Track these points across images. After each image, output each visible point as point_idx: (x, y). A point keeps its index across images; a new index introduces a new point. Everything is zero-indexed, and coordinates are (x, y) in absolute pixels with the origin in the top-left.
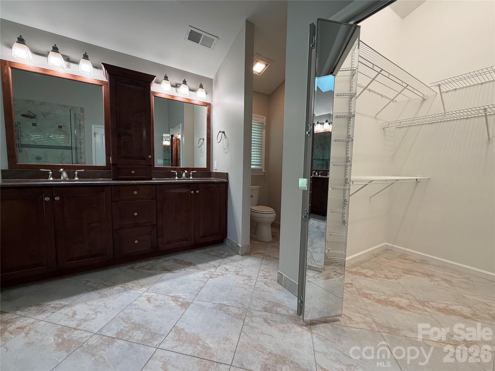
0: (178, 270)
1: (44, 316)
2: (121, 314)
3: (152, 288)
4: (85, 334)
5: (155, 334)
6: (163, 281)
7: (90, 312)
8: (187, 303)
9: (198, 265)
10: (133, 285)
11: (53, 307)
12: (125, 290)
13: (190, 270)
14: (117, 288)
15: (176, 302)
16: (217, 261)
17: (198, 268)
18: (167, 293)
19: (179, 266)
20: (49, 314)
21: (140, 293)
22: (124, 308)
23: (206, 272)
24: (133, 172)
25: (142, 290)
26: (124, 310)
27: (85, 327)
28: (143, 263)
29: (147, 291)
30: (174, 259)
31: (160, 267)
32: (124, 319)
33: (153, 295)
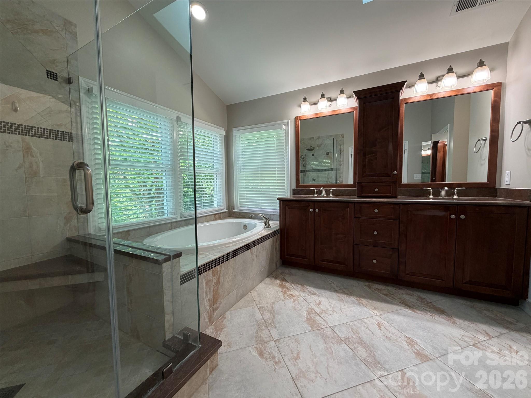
0: (421, 311)
1: (304, 295)
2: (352, 324)
3: (385, 315)
4: (323, 323)
5: (379, 363)
6: (398, 314)
7: (329, 307)
8: (426, 356)
9: (455, 319)
10: (367, 303)
11: (309, 291)
12: (359, 304)
13: (441, 319)
14: (352, 299)
15: (410, 346)
16: (495, 328)
17: (453, 323)
18: (402, 330)
19: (425, 307)
20: (306, 295)
21: (372, 314)
22: (355, 320)
23: (467, 334)
24: (376, 190)
25: (374, 312)
26: (354, 322)
27: (324, 317)
28: (381, 286)
29: (379, 316)
30: (419, 297)
31: (400, 299)
32: (353, 329)
33: (385, 324)
